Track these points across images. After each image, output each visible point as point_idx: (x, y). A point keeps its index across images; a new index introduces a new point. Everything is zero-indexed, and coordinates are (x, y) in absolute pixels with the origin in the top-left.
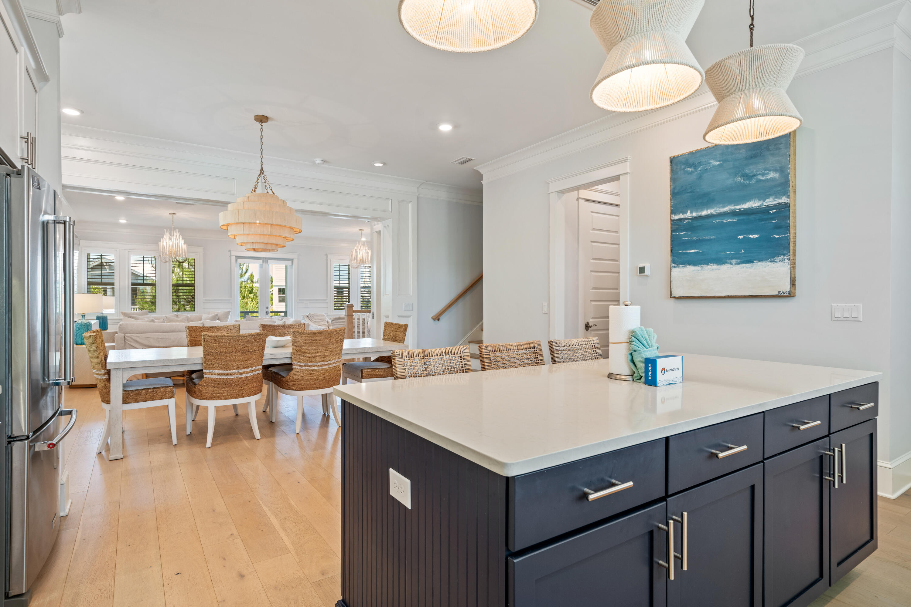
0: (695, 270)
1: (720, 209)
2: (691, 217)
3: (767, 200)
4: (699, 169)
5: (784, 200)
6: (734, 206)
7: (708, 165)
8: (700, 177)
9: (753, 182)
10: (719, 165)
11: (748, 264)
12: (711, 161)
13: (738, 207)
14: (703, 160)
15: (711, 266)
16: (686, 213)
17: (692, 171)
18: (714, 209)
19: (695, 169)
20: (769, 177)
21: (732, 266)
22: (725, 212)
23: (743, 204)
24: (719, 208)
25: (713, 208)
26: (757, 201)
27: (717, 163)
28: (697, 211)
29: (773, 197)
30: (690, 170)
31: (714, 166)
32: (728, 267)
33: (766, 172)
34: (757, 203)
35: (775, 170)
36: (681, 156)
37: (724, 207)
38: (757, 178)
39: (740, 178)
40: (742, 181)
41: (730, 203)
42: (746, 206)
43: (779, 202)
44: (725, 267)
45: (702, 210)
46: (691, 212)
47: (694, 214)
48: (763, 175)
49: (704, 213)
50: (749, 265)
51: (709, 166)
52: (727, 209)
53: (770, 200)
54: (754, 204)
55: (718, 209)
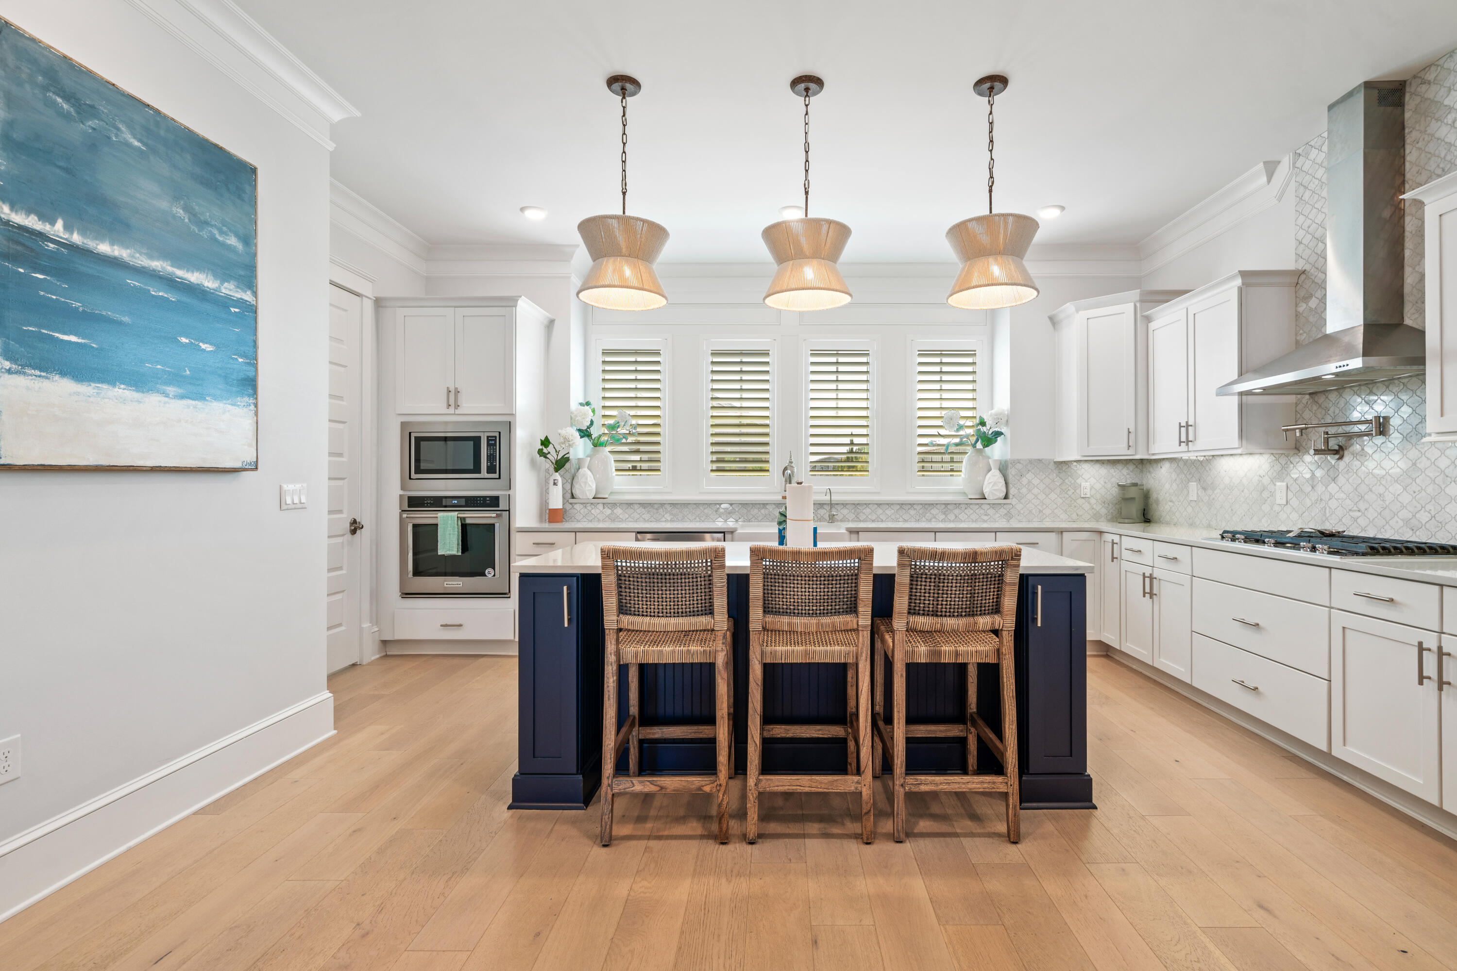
0: (78, 394)
1: (141, 258)
2: (66, 239)
3: (226, 284)
4: (90, 123)
5: (248, 296)
6: (172, 266)
7: (115, 131)
8: (93, 147)
9: (205, 234)
10: (138, 149)
11: (196, 402)
12: (121, 126)
13: (180, 273)
14: (102, 108)
15: (120, 391)
16: (53, 223)
17: (69, 112)
18: (129, 251)
19: (78, 113)
20: (229, 242)
21: (166, 399)
22: (154, 270)
23: (188, 271)
24: (141, 254)
25: (127, 248)
26: (210, 277)
27: (137, 143)
28: (83, 233)
29: (236, 283)
30: (65, 106)
31: (128, 145)
32: (160, 401)
33: (225, 229)
34: (211, 282)
35: (237, 236)
36: (33, 40)
37: (151, 257)
38: (211, 231)
39: (181, 211)
40: (187, 220)
41: (164, 255)
42: (194, 277)
43: (243, 297)
44: (153, 400)
45: (100, 238)
46: (67, 227)
47: (76, 238)
48: (221, 232)
49: (104, 248)
50: (199, 404)
51: (117, 136)
52: (156, 264)
53: (231, 288)
54: (208, 282)
55: (138, 255)
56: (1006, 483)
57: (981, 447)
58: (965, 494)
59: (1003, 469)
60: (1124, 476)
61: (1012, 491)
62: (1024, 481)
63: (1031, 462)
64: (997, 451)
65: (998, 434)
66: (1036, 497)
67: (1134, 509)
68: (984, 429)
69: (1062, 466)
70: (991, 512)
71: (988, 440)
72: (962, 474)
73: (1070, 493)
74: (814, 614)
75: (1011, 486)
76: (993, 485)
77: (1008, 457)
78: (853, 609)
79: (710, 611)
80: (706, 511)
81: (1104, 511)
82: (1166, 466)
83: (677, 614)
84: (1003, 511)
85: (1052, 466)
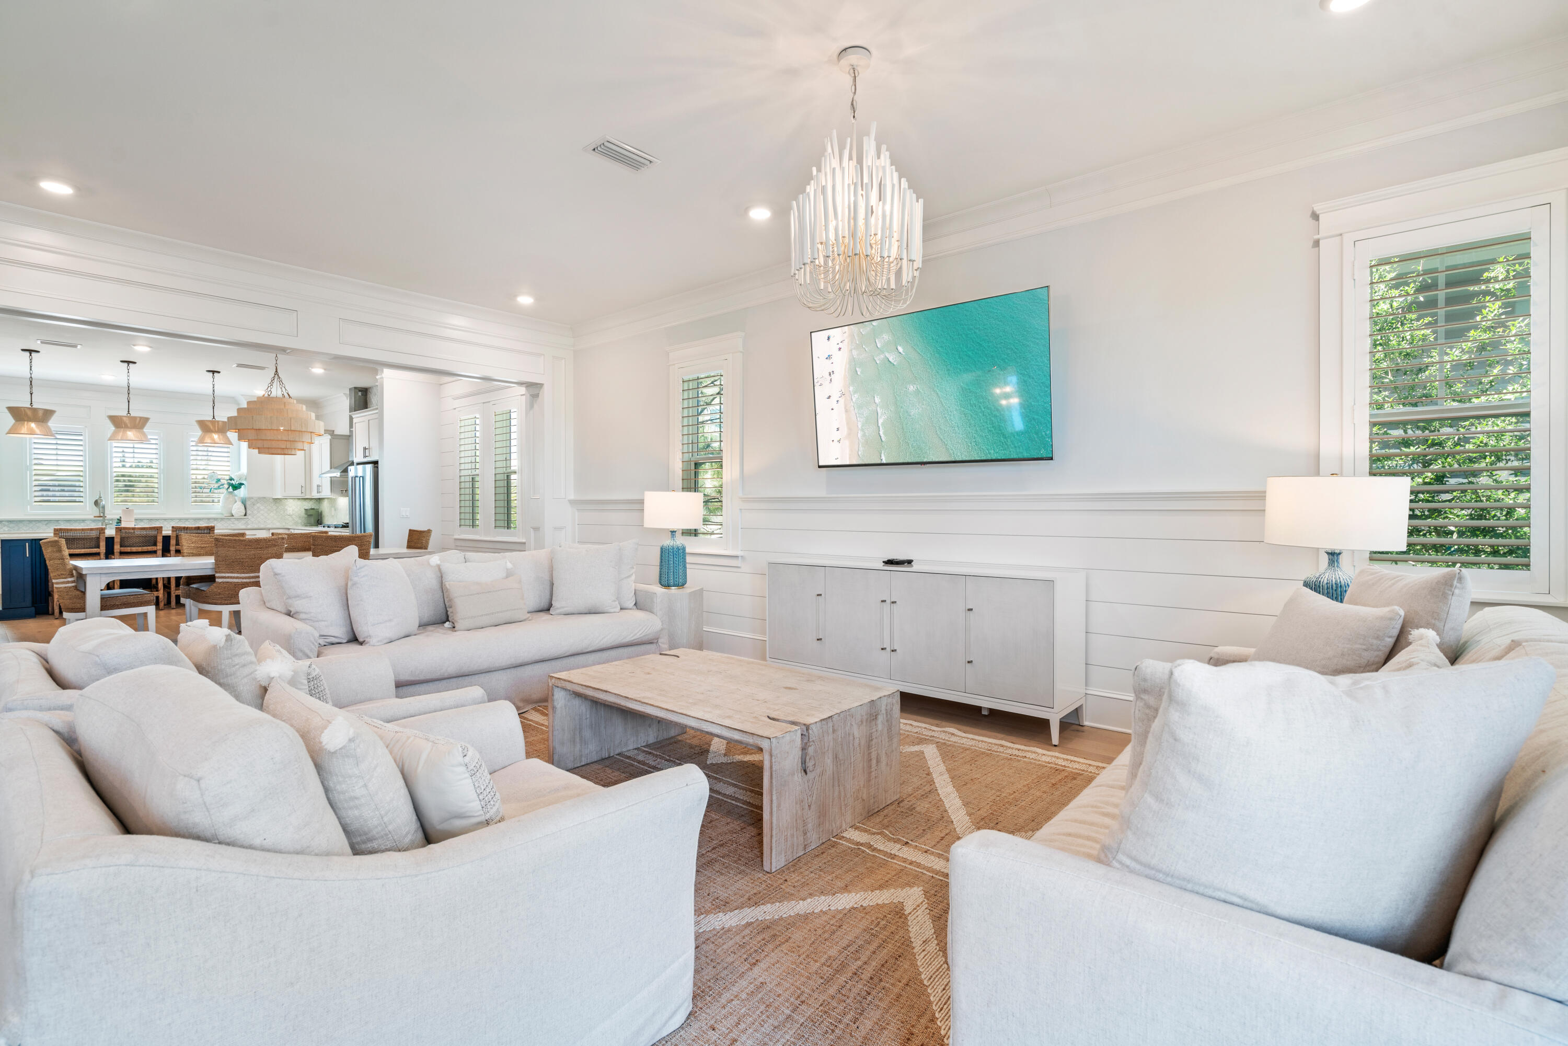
56: (245, 509)
57: (231, 490)
58: (222, 514)
59: (244, 502)
60: (308, 505)
61: (248, 512)
62: (256, 507)
63: (259, 498)
64: (242, 492)
65: (241, 484)
66: (262, 515)
67: (312, 520)
68: (233, 482)
69: (276, 500)
70: (236, 522)
71: (236, 487)
72: (220, 504)
73: (282, 513)
74: (140, 546)
75: (247, 510)
76: (238, 509)
77: (247, 496)
78: (155, 544)
79: (98, 547)
80: (37, 525)
81: (300, 521)
82: (326, 500)
83: (84, 548)
84: (243, 522)
85: (271, 500)
